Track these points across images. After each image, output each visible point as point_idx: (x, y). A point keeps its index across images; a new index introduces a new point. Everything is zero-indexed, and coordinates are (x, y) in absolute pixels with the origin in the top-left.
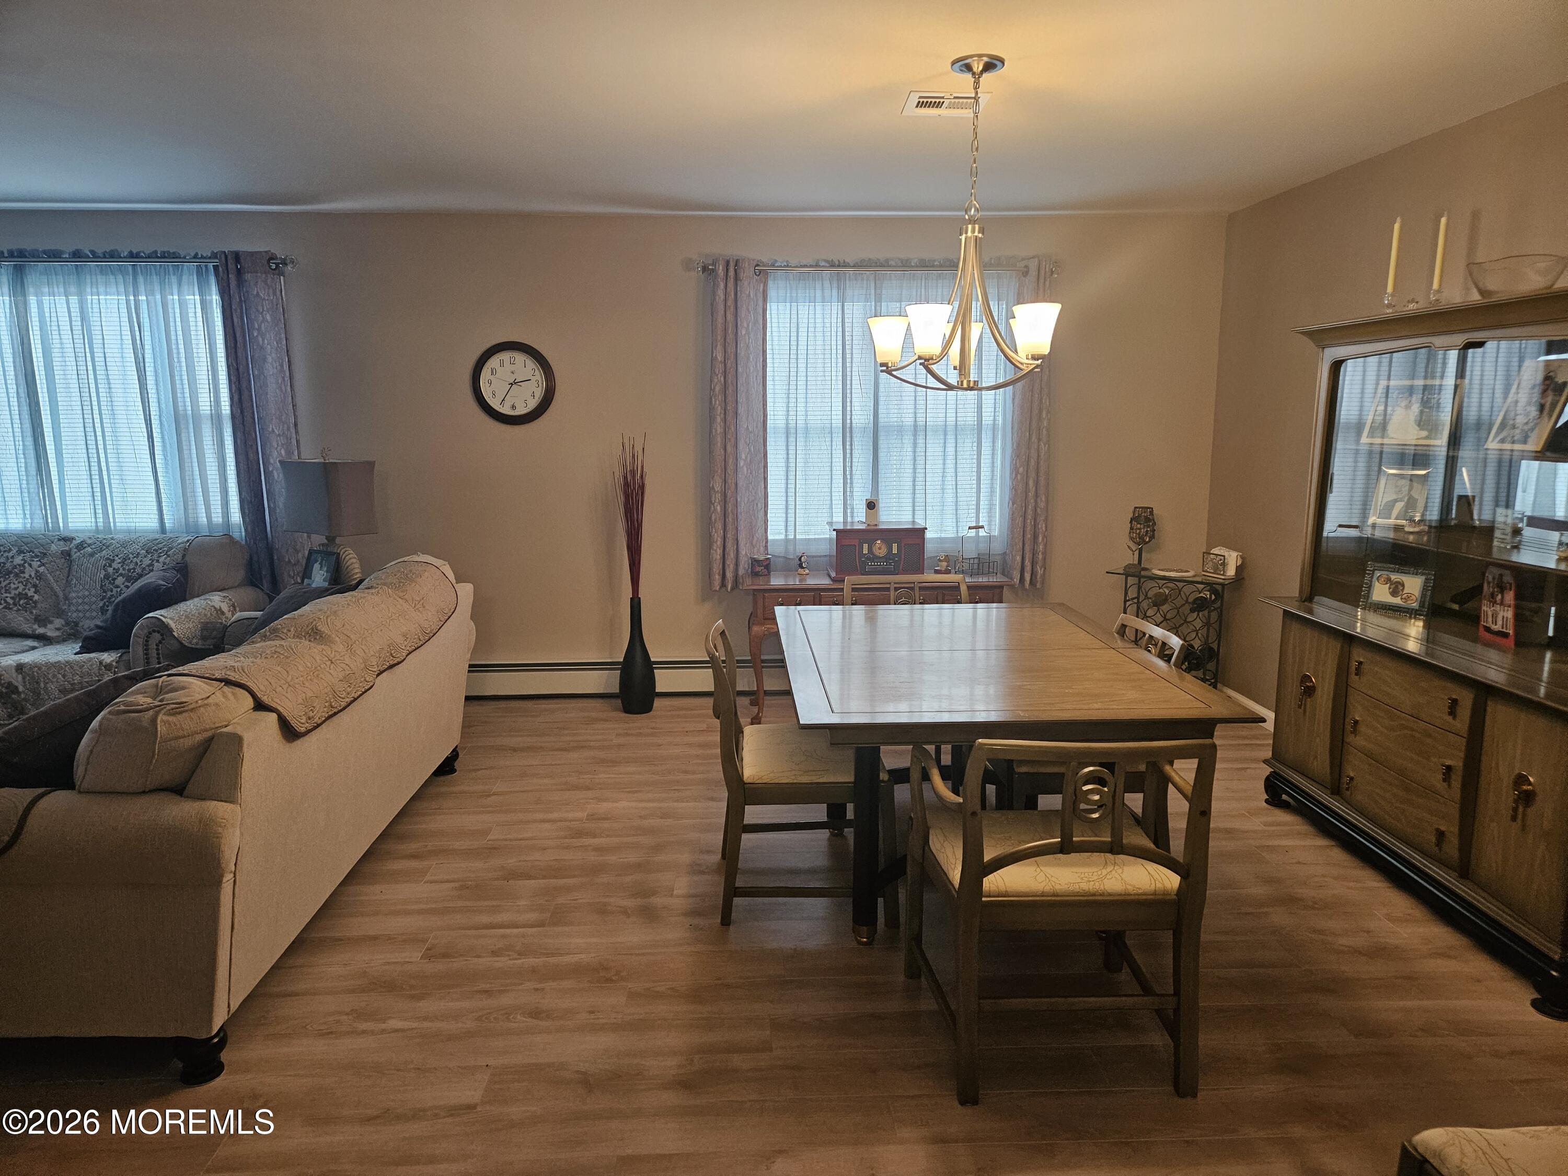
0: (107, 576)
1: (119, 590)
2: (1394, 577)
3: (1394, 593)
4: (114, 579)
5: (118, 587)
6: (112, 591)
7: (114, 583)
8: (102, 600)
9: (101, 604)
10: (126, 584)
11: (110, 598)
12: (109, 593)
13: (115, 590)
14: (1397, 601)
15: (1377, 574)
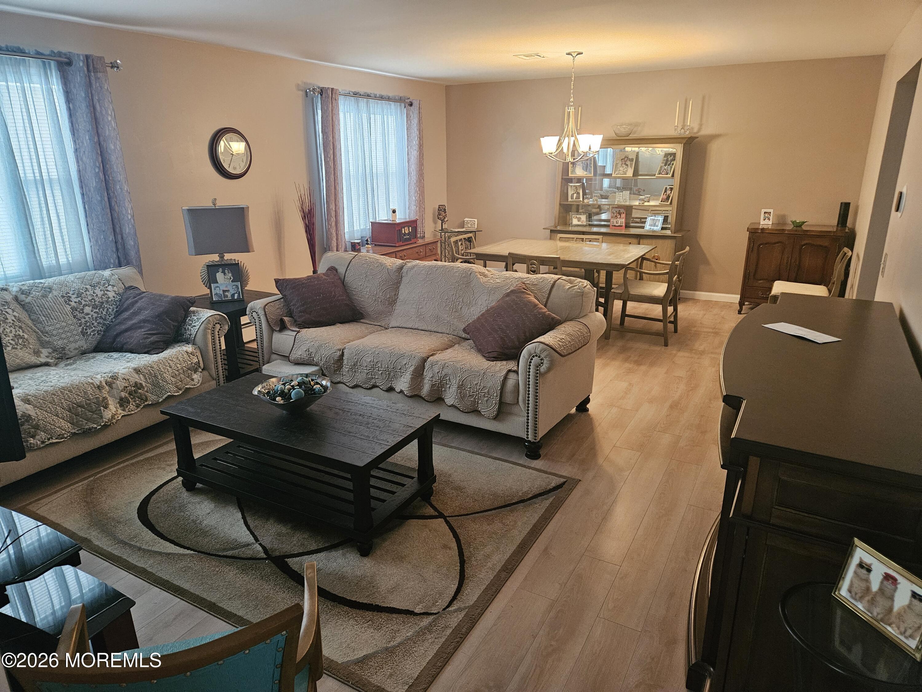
0: (74, 309)
1: (90, 316)
2: (578, 216)
3: (579, 221)
4: (82, 310)
5: (88, 314)
6: (85, 318)
7: (83, 312)
8: (80, 326)
9: (80, 330)
10: (95, 310)
11: (86, 324)
12: (83, 320)
13: (87, 317)
14: (580, 223)
15: (573, 216)
